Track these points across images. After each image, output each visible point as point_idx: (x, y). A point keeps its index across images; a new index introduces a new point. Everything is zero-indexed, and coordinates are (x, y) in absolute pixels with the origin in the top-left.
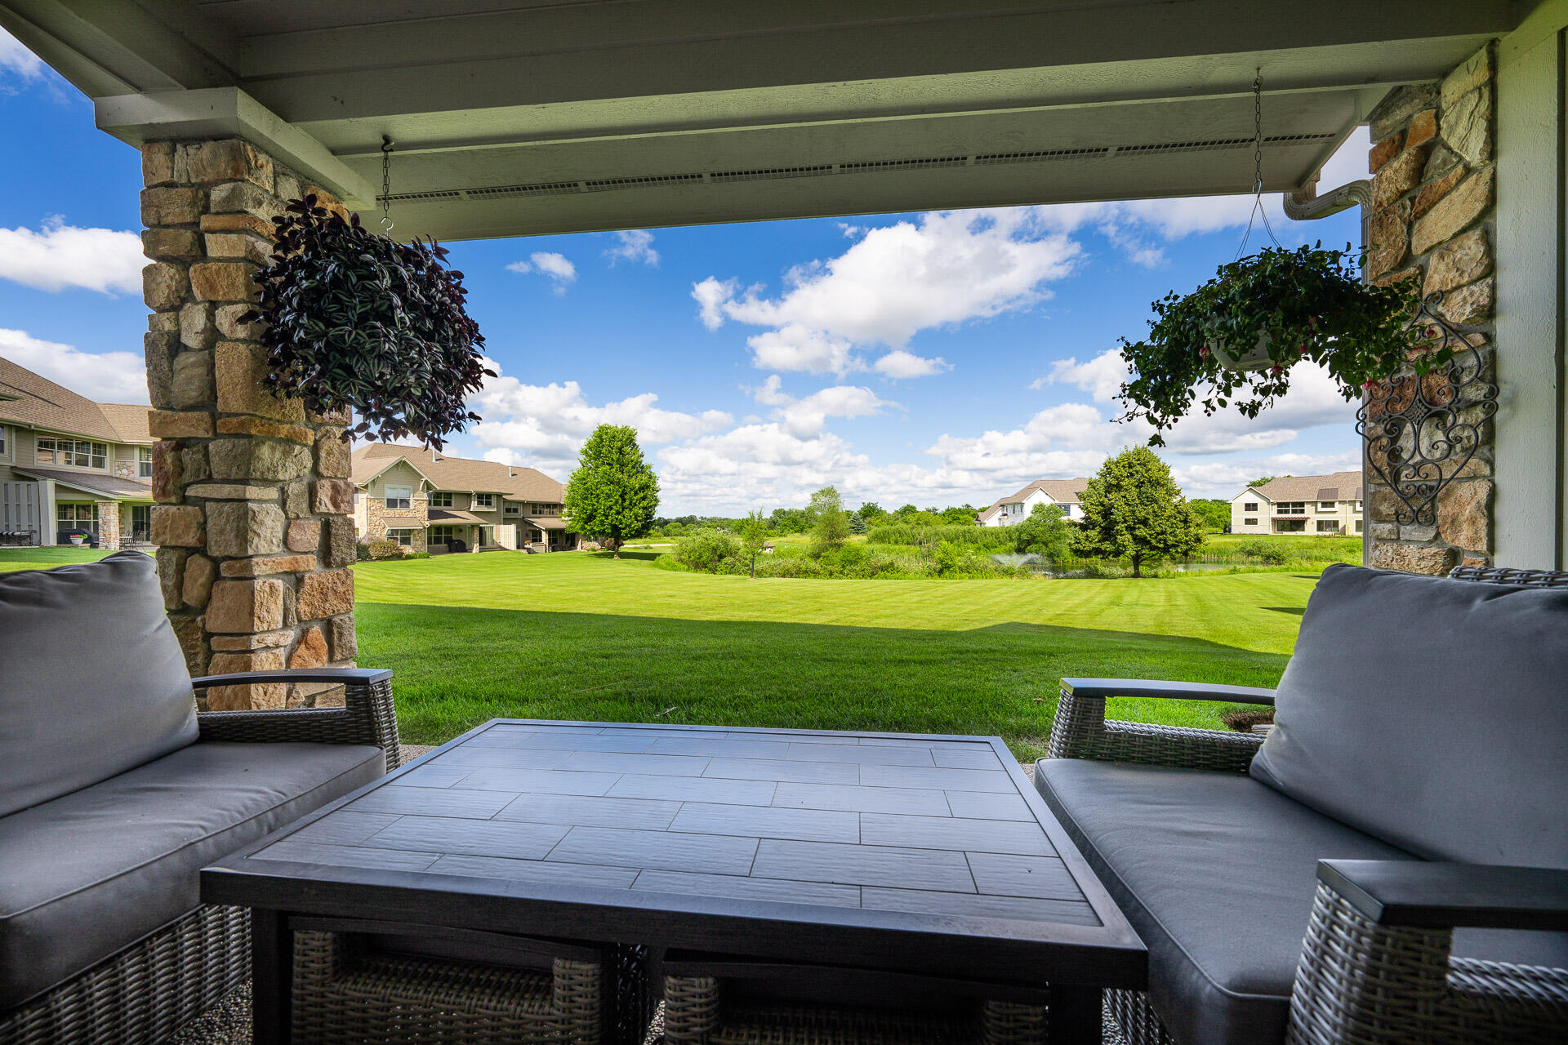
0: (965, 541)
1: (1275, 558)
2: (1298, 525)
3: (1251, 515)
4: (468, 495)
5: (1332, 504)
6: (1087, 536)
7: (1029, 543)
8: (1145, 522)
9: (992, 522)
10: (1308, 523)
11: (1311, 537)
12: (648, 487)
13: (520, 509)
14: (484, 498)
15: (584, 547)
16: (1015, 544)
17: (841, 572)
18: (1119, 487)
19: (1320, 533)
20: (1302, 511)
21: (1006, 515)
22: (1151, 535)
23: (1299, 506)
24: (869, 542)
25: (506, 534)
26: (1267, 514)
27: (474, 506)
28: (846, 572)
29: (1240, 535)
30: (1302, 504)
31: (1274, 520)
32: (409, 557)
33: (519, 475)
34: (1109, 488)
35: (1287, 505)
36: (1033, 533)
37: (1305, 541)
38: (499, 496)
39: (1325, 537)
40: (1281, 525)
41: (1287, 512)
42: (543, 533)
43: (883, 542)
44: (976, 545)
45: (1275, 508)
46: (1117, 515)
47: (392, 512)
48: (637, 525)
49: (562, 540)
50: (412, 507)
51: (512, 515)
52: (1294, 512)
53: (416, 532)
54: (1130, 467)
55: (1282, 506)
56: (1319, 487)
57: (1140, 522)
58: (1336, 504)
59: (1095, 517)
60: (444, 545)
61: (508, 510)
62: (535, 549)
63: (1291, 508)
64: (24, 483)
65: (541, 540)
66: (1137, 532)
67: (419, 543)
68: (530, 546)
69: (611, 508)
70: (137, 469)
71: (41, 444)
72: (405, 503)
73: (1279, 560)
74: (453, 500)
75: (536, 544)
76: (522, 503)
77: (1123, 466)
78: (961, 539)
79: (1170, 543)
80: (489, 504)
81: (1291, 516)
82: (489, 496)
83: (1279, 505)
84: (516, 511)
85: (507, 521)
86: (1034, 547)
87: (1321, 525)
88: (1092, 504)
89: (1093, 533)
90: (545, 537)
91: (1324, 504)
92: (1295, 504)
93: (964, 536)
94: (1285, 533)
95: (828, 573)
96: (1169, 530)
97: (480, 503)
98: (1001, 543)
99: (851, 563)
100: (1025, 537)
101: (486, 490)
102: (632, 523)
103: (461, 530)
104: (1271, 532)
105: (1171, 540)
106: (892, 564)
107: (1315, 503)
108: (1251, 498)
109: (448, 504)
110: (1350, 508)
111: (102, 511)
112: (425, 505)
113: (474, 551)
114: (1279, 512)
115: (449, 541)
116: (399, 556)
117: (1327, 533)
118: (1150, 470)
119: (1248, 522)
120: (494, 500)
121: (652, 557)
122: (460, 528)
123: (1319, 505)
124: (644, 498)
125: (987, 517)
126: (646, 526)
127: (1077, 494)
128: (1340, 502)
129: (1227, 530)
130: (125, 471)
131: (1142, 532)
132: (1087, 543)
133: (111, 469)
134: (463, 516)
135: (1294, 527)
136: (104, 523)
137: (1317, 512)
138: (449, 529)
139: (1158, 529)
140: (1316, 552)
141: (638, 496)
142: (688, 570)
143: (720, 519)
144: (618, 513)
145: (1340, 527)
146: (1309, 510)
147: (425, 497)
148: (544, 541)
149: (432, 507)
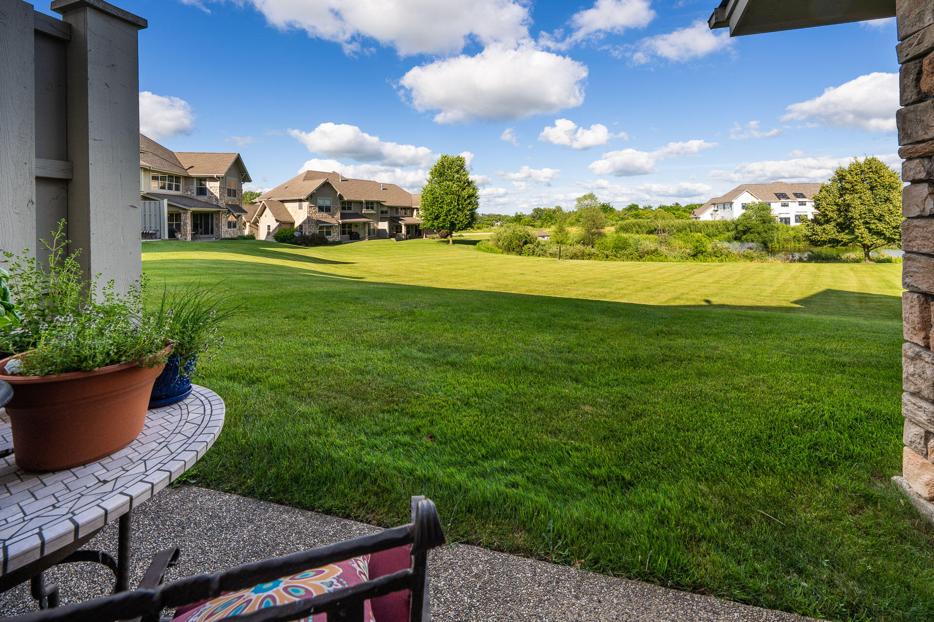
0: (691, 231)
4: (361, 203)
7: (745, 232)
8: (880, 218)
9: (706, 216)
12: (473, 196)
13: (389, 210)
14: (370, 205)
15: (428, 237)
16: (732, 234)
17: (615, 256)
18: (853, 190)
21: (718, 211)
24: (617, 232)
25: (383, 228)
27: (364, 210)
32: (331, 243)
33: (388, 189)
34: (843, 191)
36: (749, 225)
38: (378, 203)
42: (404, 227)
43: (627, 232)
47: (321, 215)
48: (466, 222)
49: (415, 232)
50: (332, 210)
51: (384, 215)
53: (334, 227)
54: (862, 174)
57: (876, 218)
59: (830, 214)
60: (348, 236)
61: (385, 212)
64: (147, 202)
66: (873, 226)
67: (336, 234)
68: (397, 235)
69: (450, 210)
70: (195, 191)
71: (153, 177)
72: (328, 208)
74: (352, 206)
76: (391, 207)
78: (688, 230)
80: (372, 208)
82: (372, 203)
84: (388, 212)
85: (383, 219)
86: (749, 236)
90: (404, 229)
93: (690, 227)
95: (605, 256)
97: (367, 208)
98: (720, 233)
100: (740, 228)
101: (371, 199)
102: (462, 220)
106: (656, 250)
109: (350, 209)
111: (183, 217)
112: (339, 210)
113: (365, 240)
115: (350, 233)
120: (375, 205)
121: (474, 243)
122: (356, 225)
124: (469, 204)
126: (472, 221)
127: (776, 194)
130: (189, 193)
133: (183, 191)
136: (184, 224)
138: (350, 224)
141: (467, 202)
142: (502, 253)
143: (494, 215)
144: (454, 214)
148: (403, 232)
149: (344, 211)
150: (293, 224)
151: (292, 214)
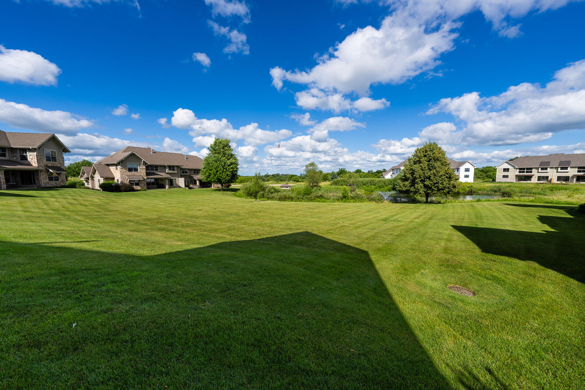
0: (371, 185)
1: (507, 194)
2: (529, 178)
3: (506, 173)
4: (165, 167)
5: (546, 169)
6: (404, 184)
8: (429, 178)
9: (387, 176)
10: (533, 177)
11: (534, 183)
13: (188, 171)
14: (171, 167)
15: (214, 186)
18: (420, 162)
19: (539, 182)
20: (531, 172)
21: (394, 173)
22: (431, 184)
23: (530, 170)
25: (181, 182)
26: (513, 173)
27: (167, 170)
28: (304, 198)
29: (500, 182)
30: (531, 169)
31: (516, 176)
32: (138, 190)
33: (190, 158)
34: (415, 162)
35: (524, 169)
37: (531, 185)
38: (178, 167)
39: (541, 183)
40: (520, 178)
41: (524, 172)
42: (197, 181)
43: (336, 185)
44: (375, 186)
45: (518, 170)
46: (416, 175)
47: (131, 173)
49: (205, 185)
50: (139, 171)
51: (185, 174)
52: (527, 172)
53: (141, 181)
54: (426, 152)
55: (521, 170)
56: (541, 161)
57: (427, 178)
58: (548, 169)
59: (408, 175)
60: (156, 186)
61: (183, 172)
62: (194, 187)
63: (525, 171)
65: (196, 184)
66: (425, 183)
67: (143, 185)
68: (191, 186)
70: (19, 157)
72: (136, 170)
73: (508, 195)
74: (159, 168)
75: (195, 185)
76: (188, 169)
77: (423, 152)
78: (369, 184)
79: (440, 188)
80: (173, 170)
81: (525, 174)
82: (173, 167)
83: (520, 169)
84: (186, 172)
85: (181, 176)
87: (539, 178)
88: (407, 170)
89: (407, 183)
90: (198, 183)
91: (542, 169)
92: (527, 169)
93: (371, 182)
94: (521, 182)
96: (440, 182)
97: (170, 169)
98: (386, 186)
99: (307, 194)
101: (172, 164)
102: (226, 177)
103: (162, 180)
104: (515, 181)
105: (441, 186)
107: (538, 168)
108: (506, 166)
109: (157, 170)
110: (555, 170)
112: (144, 171)
113: (166, 188)
114: (520, 172)
115: (158, 184)
116: (134, 190)
117: (542, 182)
118: (434, 153)
119: (504, 176)
120: (176, 168)
122: (162, 179)
123: (540, 169)
124: (232, 168)
125: (386, 174)
128: (550, 168)
129: (494, 180)
130: (15, 158)
131: (427, 183)
132: (404, 187)
133: (9, 157)
134: (163, 175)
135: (526, 179)
137: (538, 172)
138: (157, 179)
139: (435, 181)
140: (534, 191)
141: (230, 167)
145: (549, 179)
146: (534, 172)
147: (144, 167)
148: (197, 184)
149: (148, 171)
150: (113, 179)
151: (113, 172)
